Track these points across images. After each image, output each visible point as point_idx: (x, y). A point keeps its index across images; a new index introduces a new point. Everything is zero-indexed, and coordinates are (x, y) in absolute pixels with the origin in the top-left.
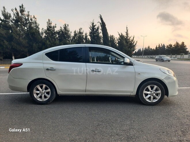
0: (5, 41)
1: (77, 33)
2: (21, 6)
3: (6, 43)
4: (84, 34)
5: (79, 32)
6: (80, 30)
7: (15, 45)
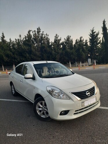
0: (27, 54)
1: (78, 41)
2: (38, 28)
3: (28, 55)
4: (84, 41)
5: (79, 40)
6: (80, 38)
7: (33, 56)
